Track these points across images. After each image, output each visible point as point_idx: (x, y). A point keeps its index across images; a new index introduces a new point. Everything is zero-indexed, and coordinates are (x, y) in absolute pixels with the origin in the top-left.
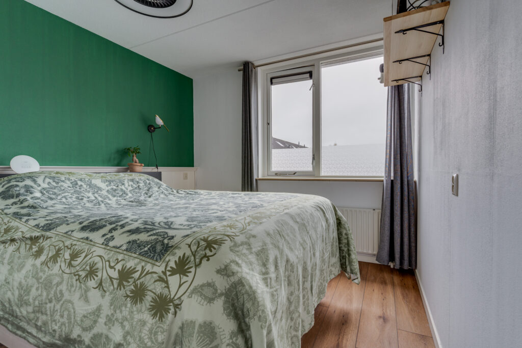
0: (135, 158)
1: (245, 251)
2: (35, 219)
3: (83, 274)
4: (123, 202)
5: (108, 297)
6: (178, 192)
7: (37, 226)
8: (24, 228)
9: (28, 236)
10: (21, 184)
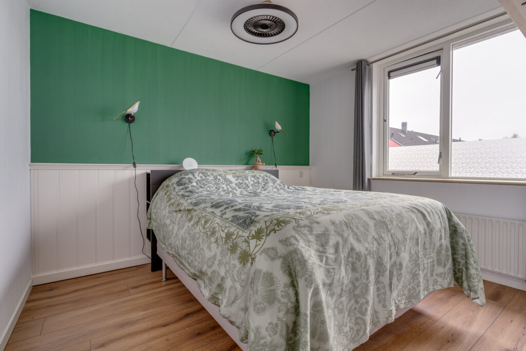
0: (258, 159)
1: (305, 232)
2: (191, 199)
3: (209, 233)
4: (245, 193)
5: (220, 249)
6: (288, 188)
7: (191, 203)
8: (185, 204)
9: (186, 208)
10: (187, 177)
